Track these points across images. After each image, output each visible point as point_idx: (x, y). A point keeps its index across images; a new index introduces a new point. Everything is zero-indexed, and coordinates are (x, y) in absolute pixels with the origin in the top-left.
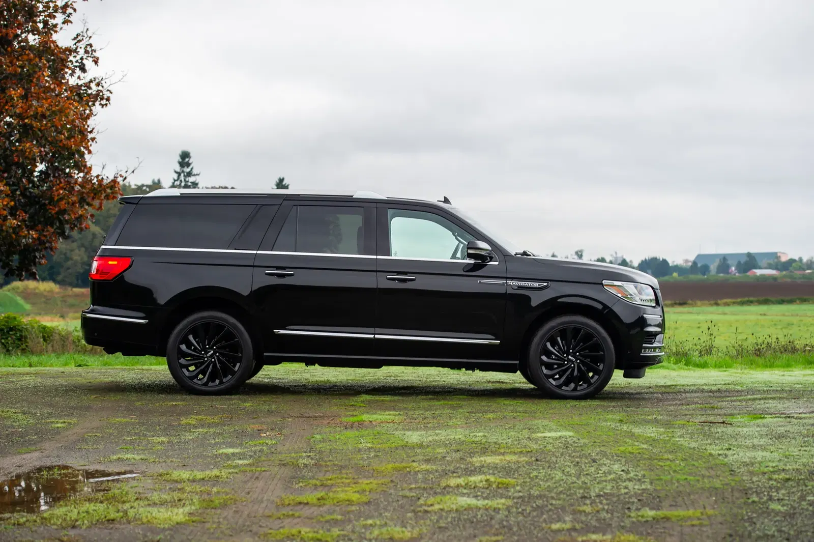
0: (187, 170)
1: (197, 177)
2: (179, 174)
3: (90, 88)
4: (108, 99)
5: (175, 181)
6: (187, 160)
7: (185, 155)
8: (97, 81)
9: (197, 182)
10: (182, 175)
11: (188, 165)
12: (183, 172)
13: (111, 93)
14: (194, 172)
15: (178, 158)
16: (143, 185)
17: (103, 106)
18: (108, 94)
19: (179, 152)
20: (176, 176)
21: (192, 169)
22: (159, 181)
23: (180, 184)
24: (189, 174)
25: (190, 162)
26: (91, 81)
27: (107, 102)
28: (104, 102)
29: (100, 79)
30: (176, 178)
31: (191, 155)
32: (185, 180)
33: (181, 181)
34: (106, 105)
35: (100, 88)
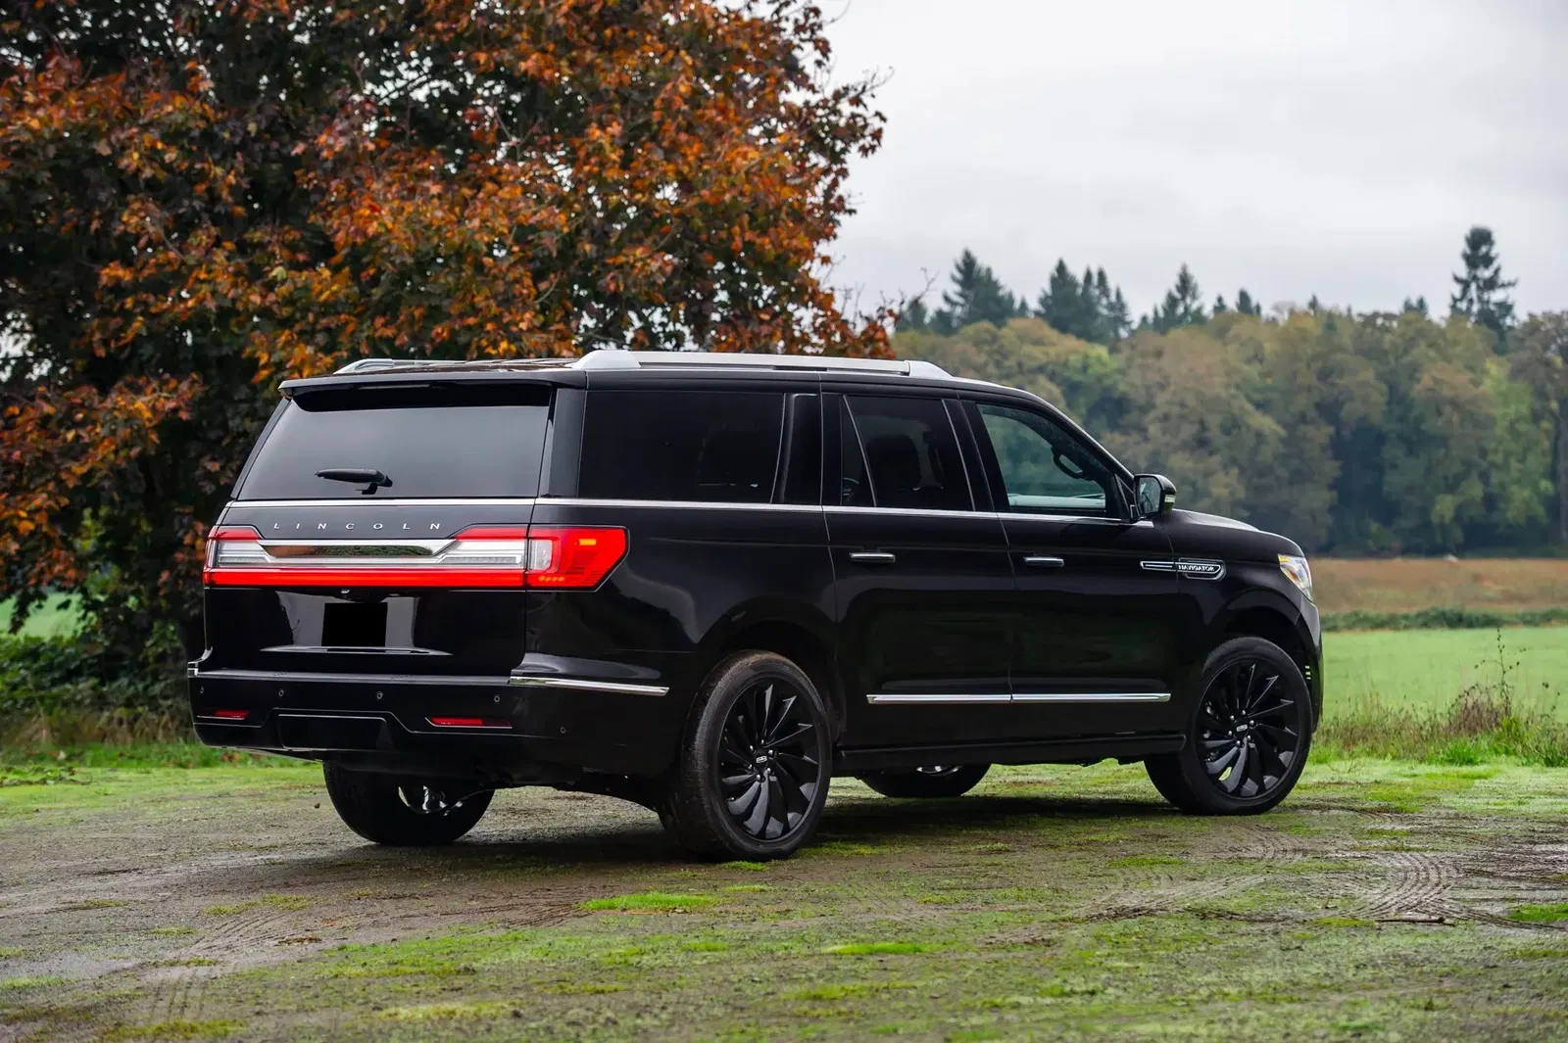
0: (1485, 274)
1: (1510, 290)
2: (1465, 285)
3: (836, 112)
4: (877, 135)
5: (1455, 300)
6: (1484, 249)
7: (1479, 241)
8: (852, 94)
9: (1510, 302)
10: (1473, 286)
11: (1488, 261)
12: (1475, 278)
13: (883, 119)
14: (1504, 277)
15: (1462, 246)
16: (1376, 315)
17: (864, 150)
18: (876, 123)
19: (1466, 231)
20: (1457, 290)
21: (1497, 272)
22: (1421, 303)
23: (1469, 309)
24: (1491, 284)
25: (1493, 253)
26: (838, 96)
27: (875, 142)
28: (867, 141)
29: (860, 89)
30: (1458, 295)
31: (1495, 236)
32: (1480, 299)
33: (1471, 301)
34: (873, 148)
35: (860, 110)
